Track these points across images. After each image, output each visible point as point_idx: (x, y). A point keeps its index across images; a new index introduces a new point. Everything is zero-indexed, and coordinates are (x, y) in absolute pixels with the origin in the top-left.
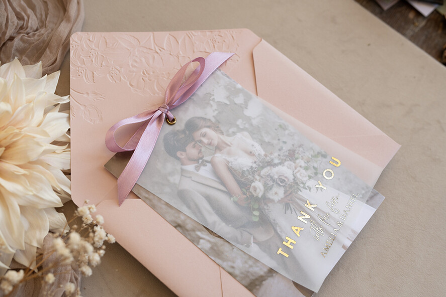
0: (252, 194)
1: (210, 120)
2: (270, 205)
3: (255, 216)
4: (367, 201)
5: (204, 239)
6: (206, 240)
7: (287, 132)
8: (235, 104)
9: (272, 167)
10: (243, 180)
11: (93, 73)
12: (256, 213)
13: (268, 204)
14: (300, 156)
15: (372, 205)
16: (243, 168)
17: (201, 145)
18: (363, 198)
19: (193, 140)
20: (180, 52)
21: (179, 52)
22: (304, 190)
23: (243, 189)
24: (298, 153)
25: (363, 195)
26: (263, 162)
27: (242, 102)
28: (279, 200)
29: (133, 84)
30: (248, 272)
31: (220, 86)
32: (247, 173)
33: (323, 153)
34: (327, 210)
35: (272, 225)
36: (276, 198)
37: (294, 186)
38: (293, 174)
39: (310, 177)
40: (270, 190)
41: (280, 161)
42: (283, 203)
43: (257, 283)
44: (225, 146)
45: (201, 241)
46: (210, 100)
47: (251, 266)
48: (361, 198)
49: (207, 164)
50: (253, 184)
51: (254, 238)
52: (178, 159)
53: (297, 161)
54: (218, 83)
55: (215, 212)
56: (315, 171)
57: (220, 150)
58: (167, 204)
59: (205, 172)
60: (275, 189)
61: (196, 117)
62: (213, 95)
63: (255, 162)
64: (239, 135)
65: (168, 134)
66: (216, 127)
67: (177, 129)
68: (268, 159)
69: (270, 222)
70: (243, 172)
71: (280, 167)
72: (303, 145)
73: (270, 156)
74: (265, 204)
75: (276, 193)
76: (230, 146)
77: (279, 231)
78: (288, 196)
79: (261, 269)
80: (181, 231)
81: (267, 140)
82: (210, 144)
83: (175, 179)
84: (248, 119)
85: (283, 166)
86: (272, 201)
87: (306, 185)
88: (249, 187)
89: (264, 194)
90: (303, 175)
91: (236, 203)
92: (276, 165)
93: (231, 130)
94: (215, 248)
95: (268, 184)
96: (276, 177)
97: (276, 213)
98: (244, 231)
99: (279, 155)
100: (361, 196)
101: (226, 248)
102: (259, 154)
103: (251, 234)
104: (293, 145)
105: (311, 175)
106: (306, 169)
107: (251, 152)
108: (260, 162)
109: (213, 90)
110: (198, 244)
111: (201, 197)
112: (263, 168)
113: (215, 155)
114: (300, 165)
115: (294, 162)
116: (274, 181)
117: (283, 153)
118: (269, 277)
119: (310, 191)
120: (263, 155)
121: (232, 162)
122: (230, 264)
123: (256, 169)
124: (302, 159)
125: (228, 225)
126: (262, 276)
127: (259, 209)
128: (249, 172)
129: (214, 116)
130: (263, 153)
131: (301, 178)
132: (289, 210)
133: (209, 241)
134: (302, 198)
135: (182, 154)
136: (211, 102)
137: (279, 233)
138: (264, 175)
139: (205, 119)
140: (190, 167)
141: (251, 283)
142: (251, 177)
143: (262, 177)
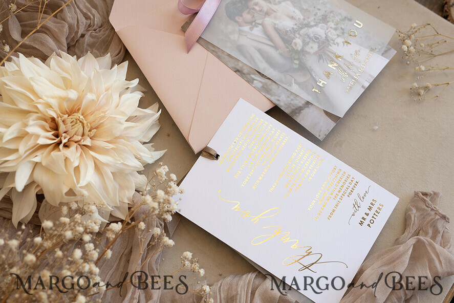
0: (293, 48)
2: (307, 56)
3: (296, 64)
4: (383, 54)
5: (257, 80)
6: (259, 81)
7: (321, 1)
10: (286, 37)
14: (331, 20)
15: (386, 57)
16: (286, 28)
17: (254, 12)
18: (379, 52)
19: (248, 8)
22: (333, 45)
23: (287, 44)
24: (329, 17)
25: (380, 49)
26: (302, 24)
28: (314, 53)
30: (290, 104)
32: (289, 32)
33: (349, 17)
34: (351, 60)
35: (309, 71)
36: (312, 51)
37: (326, 42)
38: (325, 34)
39: (338, 36)
40: (307, 45)
41: (315, 24)
42: (317, 55)
43: (297, 112)
44: (272, 12)
45: (255, 82)
47: (292, 100)
49: (259, 26)
50: (294, 41)
51: (294, 79)
52: (237, 22)
53: (329, 24)
56: (343, 31)
57: (269, 15)
58: (229, 55)
59: (257, 32)
60: (311, 45)
63: (296, 24)
64: (283, 4)
65: (228, 3)
68: (306, 22)
69: (307, 69)
70: (287, 32)
71: (315, 28)
72: (333, 11)
74: (303, 55)
75: (312, 47)
76: (276, 12)
77: (313, 75)
78: (321, 49)
79: (300, 102)
80: (239, 74)
81: (305, 7)
82: (261, 11)
83: (235, 37)
85: (317, 27)
86: (308, 53)
87: (335, 41)
88: (291, 43)
89: (303, 48)
90: (332, 34)
91: (280, 54)
92: (312, 26)
94: (265, 86)
96: (312, 35)
97: (311, 62)
98: (287, 74)
99: (314, 19)
100: (378, 50)
101: (274, 86)
102: (299, 18)
103: (292, 77)
104: (326, 11)
105: (339, 34)
106: (336, 29)
107: (292, 17)
108: (300, 24)
110: (252, 83)
112: (302, 28)
113: (265, 19)
114: (330, 26)
115: (326, 25)
116: (310, 38)
117: (318, 17)
118: (306, 107)
119: (338, 46)
120: (302, 19)
121: (278, 24)
122: (277, 98)
123: (296, 30)
124: (332, 22)
126: (300, 107)
127: (298, 59)
128: (291, 32)
130: (302, 17)
131: (331, 36)
132: (322, 60)
133: (261, 82)
134: (332, 51)
135: (239, 19)
140: (246, 28)
141: (293, 112)
142: (292, 35)
143: (301, 35)
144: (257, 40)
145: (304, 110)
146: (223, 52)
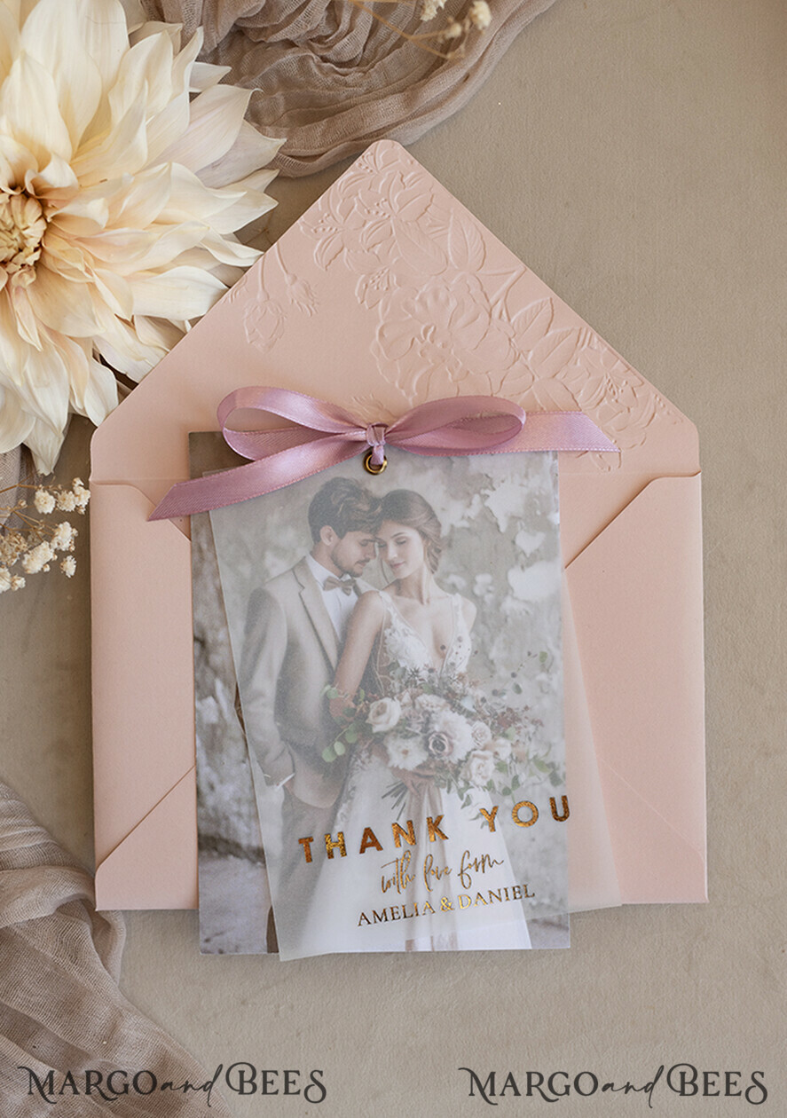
0: (368, 712)
1: (439, 525)
2: (375, 758)
3: (333, 750)
4: (534, 921)
5: (217, 701)
6: (217, 708)
7: (543, 677)
8: (514, 542)
9: (449, 706)
10: (379, 676)
11: (342, 249)
12: (339, 749)
13: (373, 756)
14: (517, 737)
15: (533, 936)
16: (400, 658)
17: (377, 553)
18: (532, 908)
19: (375, 531)
20: (531, 353)
21: (529, 351)
22: (454, 794)
23: (362, 692)
24: (519, 728)
25: (540, 904)
26: (444, 684)
27: (528, 552)
28: (398, 767)
29: (385, 333)
30: (227, 818)
31: (521, 485)
32: (398, 672)
33: (560, 774)
35: (342, 792)
36: (397, 760)
37: (448, 771)
38: (469, 753)
39: (490, 787)
40: (401, 737)
41: (474, 710)
42: (399, 779)
43: (221, 848)
44: (414, 593)
45: (210, 700)
46: (479, 493)
47: (239, 815)
48: (530, 904)
49: (353, 593)
50: (387, 701)
51: (292, 780)
52: (317, 538)
53: (502, 741)
54: (526, 476)
55: (279, 680)
56: (510, 787)
57: (399, 593)
58: (220, 592)
59: (335, 602)
60: (411, 744)
61: (421, 497)
62: (494, 489)
63: (431, 671)
64: (458, 600)
65: (344, 480)
66: (436, 547)
67: (369, 488)
68: (458, 687)
69: (343, 786)
70: (395, 665)
71: (463, 719)
72: (542, 724)
73: (467, 684)
74: (370, 750)
75: (405, 752)
76: (422, 603)
77: (341, 811)
78: (419, 775)
79: (249, 835)
80: (197, 653)
81: (493, 654)
82: (393, 566)
83: (276, 565)
84: (506, 590)
85: (468, 723)
86: (386, 757)
87: (469, 791)
88: (375, 699)
89: (386, 733)
90: (483, 770)
91: (326, 699)
93: (454, 579)
94: (219, 732)
95: (409, 725)
96: (437, 728)
97: (369, 782)
98: (289, 752)
99: (483, 700)
100: (534, 903)
101: (235, 750)
102: (453, 664)
103: (294, 771)
104: (526, 708)
105: (497, 785)
106: (501, 767)
107: (443, 647)
108: (440, 679)
109: (503, 482)
110: (201, 699)
111: (285, 635)
112: (434, 691)
113: (381, 593)
114: (497, 750)
115: (493, 737)
116: (425, 729)
117: (496, 704)
118: (250, 859)
119: (464, 806)
120: (457, 673)
121: (394, 630)
122: (214, 778)
123: (419, 682)
124: (512, 745)
125: (275, 720)
126: (238, 846)
127: (351, 748)
128: (403, 676)
129: (452, 526)
130: (462, 668)
131: (474, 771)
132: (396, 800)
133: (221, 712)
134: (438, 804)
135: (329, 536)
136: (476, 498)
137: (339, 815)
138: (421, 705)
139: (432, 515)
140: (320, 571)
141: (213, 839)
142: (397, 685)
143: (414, 705)
144: (314, 619)
145: (238, 861)
146: (216, 574)
